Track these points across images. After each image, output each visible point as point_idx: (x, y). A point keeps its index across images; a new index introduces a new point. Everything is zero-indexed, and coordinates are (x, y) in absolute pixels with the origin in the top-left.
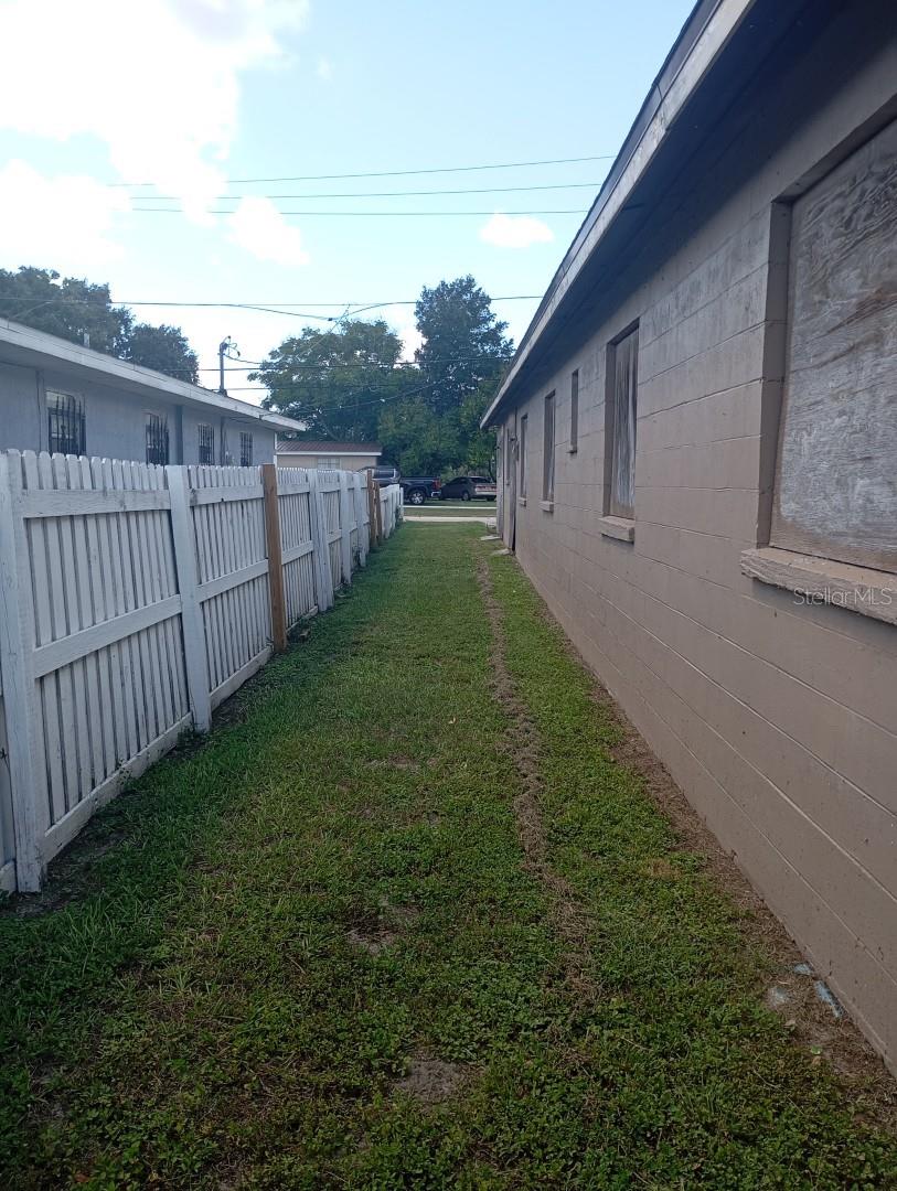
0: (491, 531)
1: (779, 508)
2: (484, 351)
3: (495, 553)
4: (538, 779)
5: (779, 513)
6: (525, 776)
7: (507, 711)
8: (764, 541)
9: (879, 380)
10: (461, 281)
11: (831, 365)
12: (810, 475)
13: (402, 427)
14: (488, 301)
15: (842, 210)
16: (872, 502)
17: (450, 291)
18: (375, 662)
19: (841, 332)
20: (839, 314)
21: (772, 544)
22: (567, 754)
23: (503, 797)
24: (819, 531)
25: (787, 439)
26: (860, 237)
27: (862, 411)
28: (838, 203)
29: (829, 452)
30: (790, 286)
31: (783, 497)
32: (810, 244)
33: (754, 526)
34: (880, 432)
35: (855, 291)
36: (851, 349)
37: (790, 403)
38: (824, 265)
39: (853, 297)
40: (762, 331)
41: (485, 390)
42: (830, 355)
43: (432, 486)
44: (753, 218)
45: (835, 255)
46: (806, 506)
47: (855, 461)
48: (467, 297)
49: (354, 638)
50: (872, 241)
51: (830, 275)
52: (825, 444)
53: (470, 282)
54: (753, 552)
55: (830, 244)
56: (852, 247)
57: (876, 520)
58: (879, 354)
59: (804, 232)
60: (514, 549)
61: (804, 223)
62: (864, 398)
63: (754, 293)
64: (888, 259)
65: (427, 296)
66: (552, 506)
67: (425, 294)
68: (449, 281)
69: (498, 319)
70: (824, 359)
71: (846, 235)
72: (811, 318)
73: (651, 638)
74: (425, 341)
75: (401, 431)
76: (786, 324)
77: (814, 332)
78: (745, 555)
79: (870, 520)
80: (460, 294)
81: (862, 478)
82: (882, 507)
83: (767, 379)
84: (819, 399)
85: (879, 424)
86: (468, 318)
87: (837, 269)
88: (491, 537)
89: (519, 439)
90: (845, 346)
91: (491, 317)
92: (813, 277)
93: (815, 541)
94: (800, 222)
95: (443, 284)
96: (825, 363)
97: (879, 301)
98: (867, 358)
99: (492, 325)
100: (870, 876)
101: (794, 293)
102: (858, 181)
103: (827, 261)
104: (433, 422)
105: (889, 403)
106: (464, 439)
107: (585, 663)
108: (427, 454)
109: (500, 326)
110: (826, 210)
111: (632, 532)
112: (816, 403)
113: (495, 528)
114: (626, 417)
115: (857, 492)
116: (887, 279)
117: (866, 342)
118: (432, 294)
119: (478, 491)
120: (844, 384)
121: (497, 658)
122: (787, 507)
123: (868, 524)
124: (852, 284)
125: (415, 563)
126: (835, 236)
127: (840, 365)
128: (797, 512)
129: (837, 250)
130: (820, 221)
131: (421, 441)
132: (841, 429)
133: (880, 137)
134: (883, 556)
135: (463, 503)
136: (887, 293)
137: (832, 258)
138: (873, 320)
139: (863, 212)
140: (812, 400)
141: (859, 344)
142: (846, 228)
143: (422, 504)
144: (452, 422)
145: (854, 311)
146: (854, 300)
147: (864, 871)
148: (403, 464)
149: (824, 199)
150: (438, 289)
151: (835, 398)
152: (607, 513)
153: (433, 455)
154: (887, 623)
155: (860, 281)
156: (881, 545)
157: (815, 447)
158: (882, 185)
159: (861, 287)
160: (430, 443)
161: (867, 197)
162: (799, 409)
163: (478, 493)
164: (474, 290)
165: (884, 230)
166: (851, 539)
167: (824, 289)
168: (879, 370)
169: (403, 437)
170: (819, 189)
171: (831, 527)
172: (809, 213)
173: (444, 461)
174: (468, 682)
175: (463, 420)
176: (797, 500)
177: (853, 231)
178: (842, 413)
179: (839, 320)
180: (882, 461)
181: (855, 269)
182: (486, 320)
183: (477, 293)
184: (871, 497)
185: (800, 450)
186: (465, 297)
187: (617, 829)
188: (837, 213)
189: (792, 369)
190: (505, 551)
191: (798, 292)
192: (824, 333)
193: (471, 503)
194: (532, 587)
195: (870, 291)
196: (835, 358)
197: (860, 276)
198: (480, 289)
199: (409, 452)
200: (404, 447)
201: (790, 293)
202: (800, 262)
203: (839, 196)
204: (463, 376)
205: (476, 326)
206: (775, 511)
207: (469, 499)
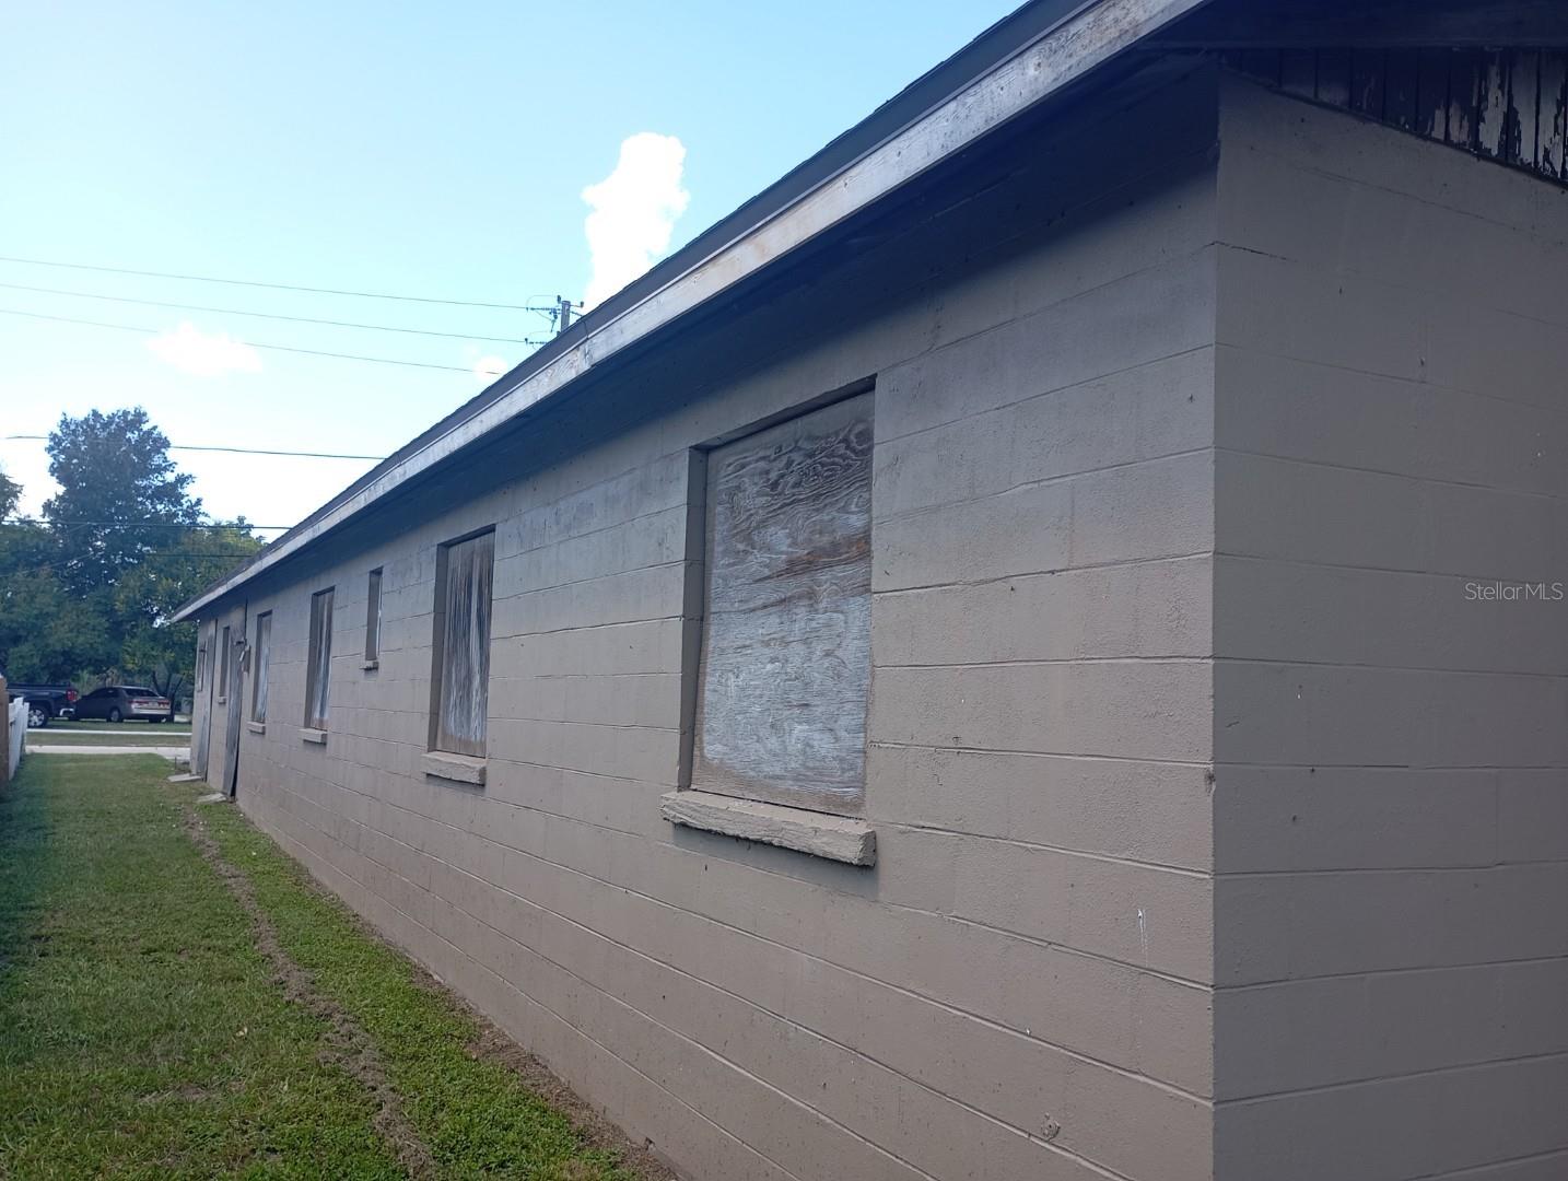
0: (183, 767)
1: (702, 749)
2: (157, 512)
3: (202, 799)
4: (393, 1090)
5: (702, 756)
6: (374, 1089)
7: (315, 1011)
8: (685, 783)
9: (814, 635)
10: (126, 413)
11: (759, 613)
12: (739, 717)
13: (15, 609)
14: (166, 444)
15: (767, 472)
16: (812, 747)
17: (105, 426)
18: (83, 963)
19: (771, 584)
20: (767, 566)
21: (693, 787)
22: (415, 1057)
23: (356, 1118)
24: (752, 773)
25: (709, 679)
26: (788, 501)
27: (797, 661)
28: (762, 464)
29: (761, 696)
30: (708, 529)
31: (706, 738)
32: (731, 496)
33: (675, 769)
34: (818, 681)
35: (784, 548)
36: (783, 601)
37: (711, 644)
38: (748, 518)
39: (782, 553)
40: (681, 570)
41: (156, 565)
42: (759, 603)
43: (63, 700)
44: (666, 457)
45: (760, 511)
46: (736, 748)
47: (791, 706)
48: (133, 436)
49: (32, 931)
50: (801, 508)
51: (755, 528)
52: (756, 687)
53: (140, 417)
54: (673, 794)
55: (753, 498)
56: (779, 508)
57: (817, 764)
58: (813, 609)
59: (723, 481)
60: (233, 793)
61: (723, 473)
62: (800, 648)
63: (669, 531)
64: (818, 527)
65: (68, 427)
66: (324, 736)
67: (65, 423)
68: (105, 412)
69: (179, 470)
70: (752, 605)
71: (773, 496)
72: (733, 564)
73: (515, 901)
74: (61, 490)
75: (12, 616)
76: (704, 564)
77: (737, 578)
78: (667, 799)
79: (811, 765)
80: (121, 431)
81: (800, 723)
82: (823, 752)
83: (686, 617)
84: (748, 642)
85: (816, 675)
86: (133, 464)
87: (763, 524)
88: (186, 777)
89: (252, 641)
90: (775, 597)
91: (169, 467)
92: (735, 527)
93: (748, 784)
94: (718, 472)
95: (95, 414)
96: (753, 610)
97: (810, 563)
98: (801, 611)
99: (170, 477)
100: (829, 1121)
101: (714, 537)
102: (784, 451)
103: (752, 515)
104: (68, 606)
105: (825, 656)
106: (117, 630)
107: (389, 943)
108: (55, 652)
109: (182, 480)
110: (748, 468)
111: (483, 772)
112: (745, 647)
113: (186, 763)
114: (466, 633)
115: (794, 736)
116: (818, 545)
117: (800, 597)
118: (77, 425)
119: (135, 708)
120: (774, 633)
121: (270, 945)
122: (712, 748)
123: (808, 768)
124: (780, 541)
125: (81, 816)
126: (759, 494)
127: (770, 614)
128: (725, 754)
129: (762, 507)
130: (742, 476)
131: (45, 632)
132: (774, 675)
133: (806, 419)
134: (827, 799)
135: (110, 725)
136: (820, 557)
137: (757, 513)
138: (805, 579)
139: (791, 480)
140: (740, 643)
141: (790, 597)
142: (772, 490)
143: (41, 727)
144: (99, 608)
145: (784, 566)
146: (784, 557)
147: (823, 1117)
148: (12, 666)
149: (745, 458)
150: (87, 420)
151: (767, 644)
152: (432, 748)
153: (64, 653)
154: (846, 863)
155: (790, 540)
156: (822, 788)
157: (743, 689)
158: (809, 461)
159: (790, 546)
160: (61, 635)
161: (794, 467)
162: (723, 650)
163: (135, 711)
164: (145, 427)
165: (814, 500)
166: (791, 782)
167: (748, 539)
168: (814, 624)
169: (15, 625)
170: (740, 446)
171: (766, 769)
172: (729, 465)
173: (80, 663)
174: (240, 979)
175: (118, 606)
176: (724, 742)
177: (780, 494)
178: (773, 660)
179: (767, 572)
180: (820, 709)
181: (783, 529)
182: (160, 470)
183: (150, 433)
184: (811, 742)
185: (726, 692)
186: (129, 435)
187: (511, 1136)
188: (761, 474)
189: (713, 610)
190: (218, 797)
191: (718, 537)
192: (751, 581)
193: (125, 726)
194: (276, 847)
195: (802, 552)
196: (765, 607)
197: (789, 535)
198: (155, 428)
199: (25, 648)
200: (16, 640)
201: (708, 535)
202: (719, 509)
203: (763, 458)
204: (118, 543)
205: (145, 476)
206: (696, 752)
207: (120, 720)
